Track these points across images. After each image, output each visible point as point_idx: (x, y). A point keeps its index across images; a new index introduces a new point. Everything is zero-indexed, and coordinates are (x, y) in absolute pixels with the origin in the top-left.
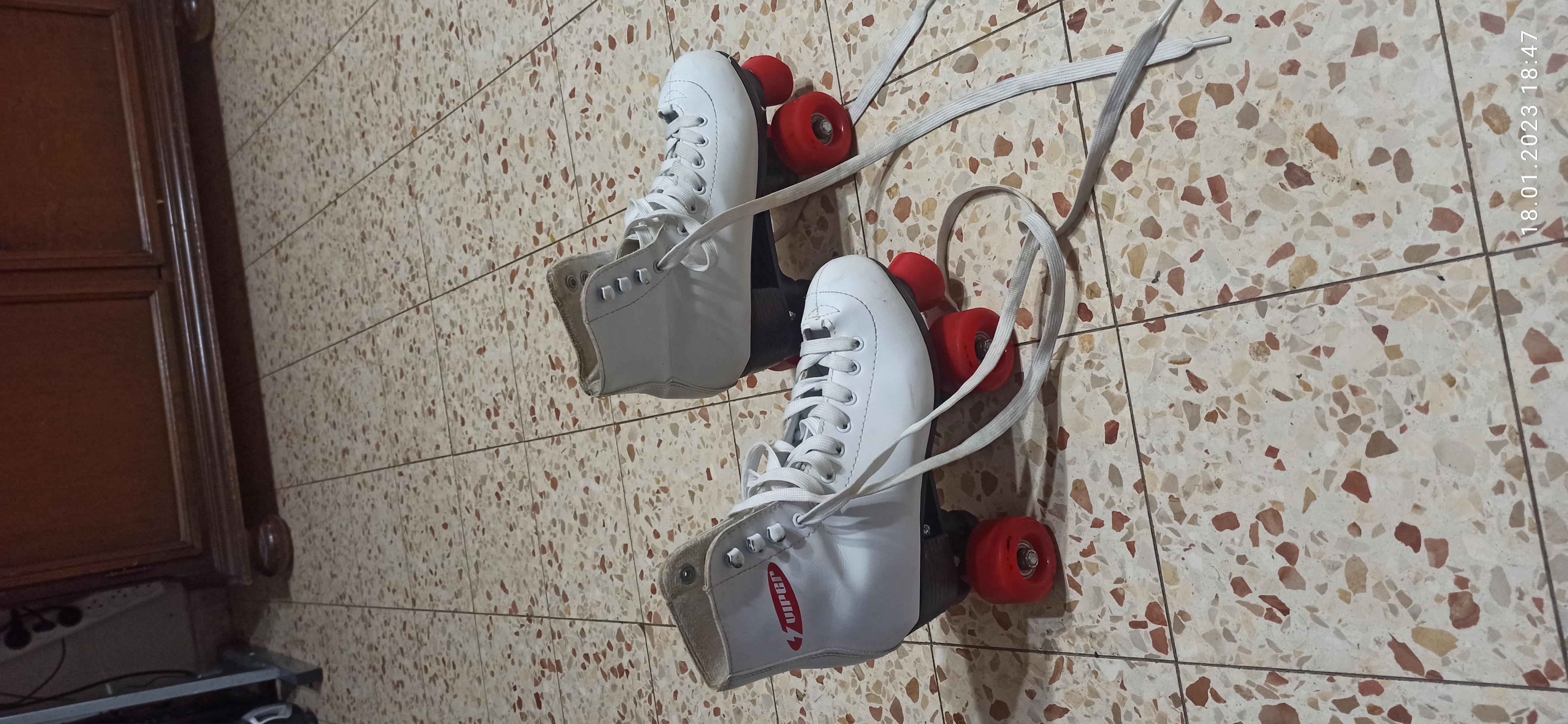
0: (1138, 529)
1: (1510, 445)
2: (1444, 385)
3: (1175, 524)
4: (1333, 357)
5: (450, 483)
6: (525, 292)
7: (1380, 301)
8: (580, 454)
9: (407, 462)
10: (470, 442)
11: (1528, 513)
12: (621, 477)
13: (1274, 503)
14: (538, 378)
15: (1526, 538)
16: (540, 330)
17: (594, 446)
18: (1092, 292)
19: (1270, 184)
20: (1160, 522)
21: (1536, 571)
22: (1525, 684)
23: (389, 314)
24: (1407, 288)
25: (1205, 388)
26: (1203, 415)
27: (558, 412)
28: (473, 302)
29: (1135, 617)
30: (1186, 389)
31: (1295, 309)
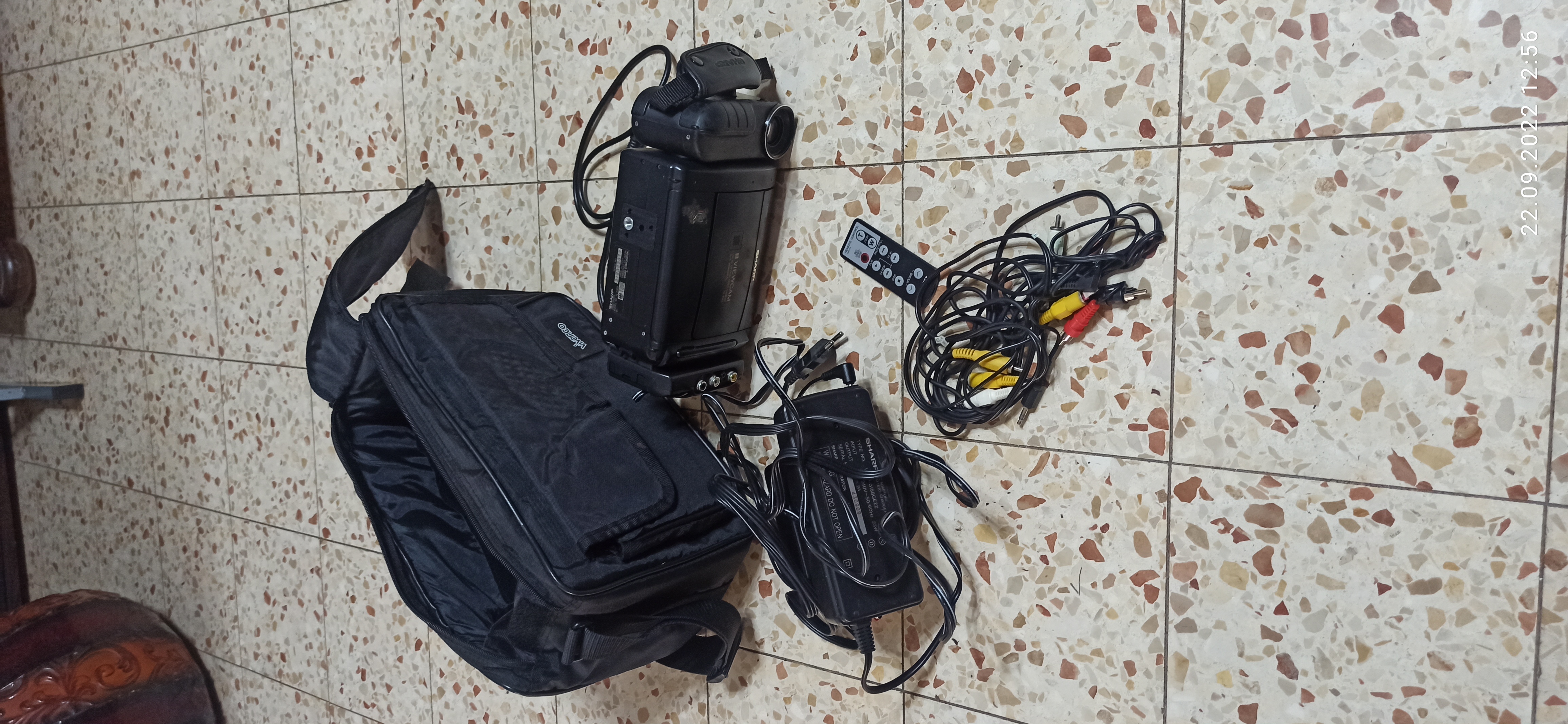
0: (1159, 340)
1: (1548, 294)
2: (1500, 236)
3: (1199, 339)
4: (1399, 200)
5: (292, 223)
6: (433, 22)
7: (1458, 154)
8: (485, 209)
9: (230, 195)
10: (327, 181)
11: (1549, 354)
12: (539, 240)
13: (1306, 326)
14: (437, 120)
15: (1539, 374)
16: (448, 66)
17: (506, 203)
18: (1160, 109)
19: (1376, 30)
20: (1184, 335)
21: (1542, 403)
22: (1507, 496)
23: (222, 21)
24: (1487, 145)
25: (1260, 215)
26: (1253, 240)
27: (460, 162)
28: (353, 23)
29: (1136, 420)
30: (1242, 214)
31: (1372, 151)
